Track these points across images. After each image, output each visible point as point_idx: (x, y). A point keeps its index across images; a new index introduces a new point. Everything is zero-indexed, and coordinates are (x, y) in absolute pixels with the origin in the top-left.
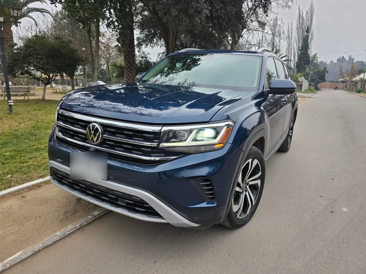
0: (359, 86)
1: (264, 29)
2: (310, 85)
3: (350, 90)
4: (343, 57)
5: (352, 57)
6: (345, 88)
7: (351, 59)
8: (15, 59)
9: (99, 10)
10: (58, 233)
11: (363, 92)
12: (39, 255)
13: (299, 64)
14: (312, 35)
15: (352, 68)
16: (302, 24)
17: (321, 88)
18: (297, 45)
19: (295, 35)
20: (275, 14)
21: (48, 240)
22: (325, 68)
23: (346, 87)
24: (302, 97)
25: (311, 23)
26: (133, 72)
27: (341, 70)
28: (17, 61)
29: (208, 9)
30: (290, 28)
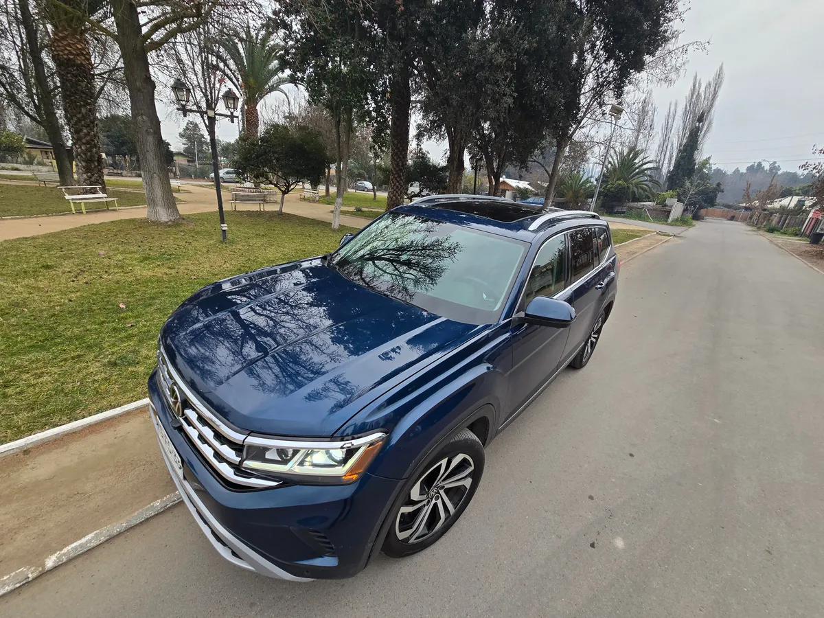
0: (775, 219)
1: (617, 118)
2: (685, 210)
3: (757, 225)
4: (760, 164)
5: (776, 165)
6: (749, 221)
7: (774, 168)
8: (246, 158)
9: (349, 95)
10: (157, 503)
11: (779, 231)
12: (117, 541)
13: (674, 175)
14: (710, 124)
15: (770, 187)
16: (696, 104)
17: (706, 216)
18: (678, 141)
19: (678, 124)
20: (643, 92)
21: (136, 517)
22: (719, 185)
23: (751, 218)
24: (664, 235)
25: (712, 105)
26: (402, 180)
27: (748, 189)
28: (249, 160)
29: (512, 96)
30: (671, 111)
